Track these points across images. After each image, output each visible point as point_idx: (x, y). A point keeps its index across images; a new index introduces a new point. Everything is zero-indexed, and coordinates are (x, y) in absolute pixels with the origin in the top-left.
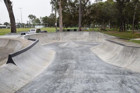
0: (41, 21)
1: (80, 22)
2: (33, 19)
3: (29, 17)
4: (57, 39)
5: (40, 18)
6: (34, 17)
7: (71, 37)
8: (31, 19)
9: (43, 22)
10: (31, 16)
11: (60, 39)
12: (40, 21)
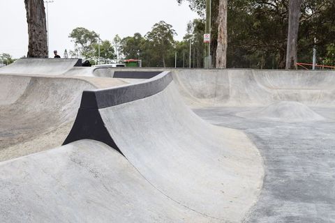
0: (116, 53)
1: (291, 41)
2: (89, 43)
3: (72, 36)
4: (216, 95)
5: (116, 40)
6: (92, 37)
7: (275, 92)
8: (79, 45)
9: (123, 56)
10: (82, 33)
11: (226, 97)
12: (113, 51)
